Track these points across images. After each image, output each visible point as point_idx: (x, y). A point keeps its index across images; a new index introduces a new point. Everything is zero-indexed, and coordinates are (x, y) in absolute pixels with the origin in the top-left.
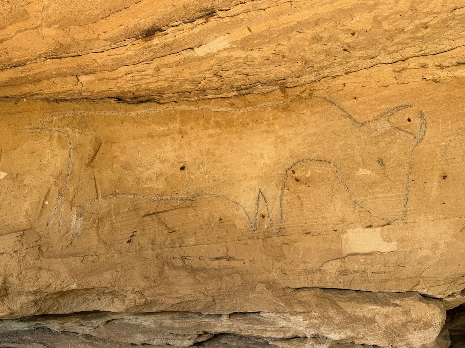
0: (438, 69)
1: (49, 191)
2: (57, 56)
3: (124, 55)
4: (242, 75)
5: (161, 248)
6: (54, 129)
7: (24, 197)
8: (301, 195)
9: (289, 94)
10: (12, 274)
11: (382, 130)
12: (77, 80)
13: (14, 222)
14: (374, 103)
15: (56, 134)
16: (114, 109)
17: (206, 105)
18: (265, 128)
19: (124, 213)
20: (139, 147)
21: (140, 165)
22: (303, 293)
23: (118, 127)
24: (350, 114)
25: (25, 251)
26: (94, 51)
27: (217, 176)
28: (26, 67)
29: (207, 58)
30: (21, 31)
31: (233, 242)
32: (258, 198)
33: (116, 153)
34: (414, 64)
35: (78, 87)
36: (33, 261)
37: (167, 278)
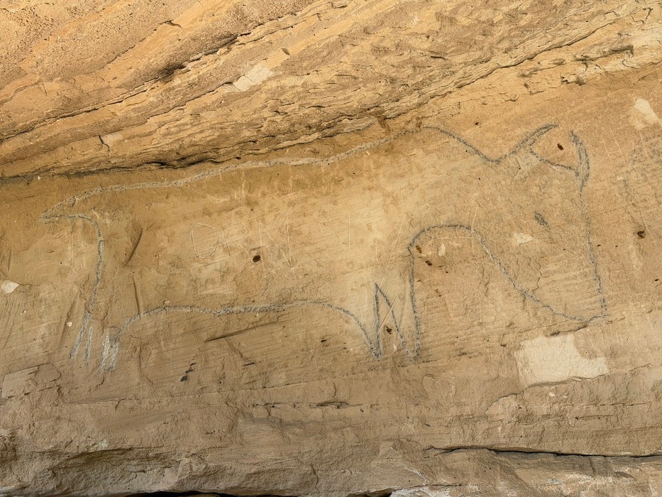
0: (579, 65)
1: (73, 306)
2: (69, 114)
3: (147, 103)
4: (312, 108)
5: (232, 390)
6: (77, 215)
7: (40, 317)
8: (440, 288)
9: (392, 127)
10: (22, 426)
11: (529, 168)
12: (100, 142)
13: (27, 355)
14: (504, 127)
15: (80, 223)
16: (156, 179)
17: (280, 156)
18: (366, 182)
19: (177, 336)
20: (192, 231)
21: (196, 259)
22: (455, 455)
23: (162, 205)
24: (478, 148)
25: (39, 394)
26: (111, 101)
27: (308, 268)
28: (34, 132)
29: (255, 92)
30: (20, 90)
31: (345, 377)
32: (377, 298)
33: (162, 244)
34: (547, 62)
35: (103, 151)
36: (50, 408)
37: (241, 435)
